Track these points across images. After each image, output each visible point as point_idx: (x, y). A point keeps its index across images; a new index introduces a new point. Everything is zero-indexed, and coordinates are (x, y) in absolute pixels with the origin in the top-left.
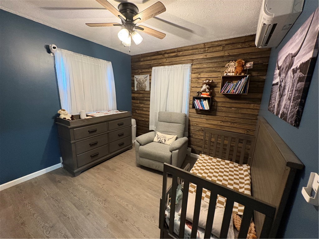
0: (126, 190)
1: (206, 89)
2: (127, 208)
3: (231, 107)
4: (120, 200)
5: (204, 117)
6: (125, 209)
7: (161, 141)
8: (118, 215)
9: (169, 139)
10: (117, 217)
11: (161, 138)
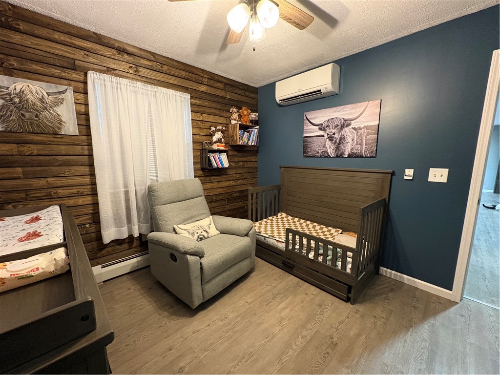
0: (266, 340)
1: (221, 139)
2: (308, 338)
3: (239, 162)
4: (293, 349)
5: (214, 179)
6: (311, 339)
7: (202, 236)
8: (326, 351)
9: (209, 227)
10: (328, 353)
11: (197, 231)
